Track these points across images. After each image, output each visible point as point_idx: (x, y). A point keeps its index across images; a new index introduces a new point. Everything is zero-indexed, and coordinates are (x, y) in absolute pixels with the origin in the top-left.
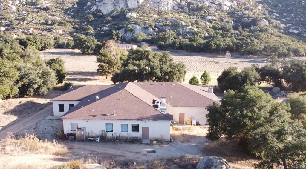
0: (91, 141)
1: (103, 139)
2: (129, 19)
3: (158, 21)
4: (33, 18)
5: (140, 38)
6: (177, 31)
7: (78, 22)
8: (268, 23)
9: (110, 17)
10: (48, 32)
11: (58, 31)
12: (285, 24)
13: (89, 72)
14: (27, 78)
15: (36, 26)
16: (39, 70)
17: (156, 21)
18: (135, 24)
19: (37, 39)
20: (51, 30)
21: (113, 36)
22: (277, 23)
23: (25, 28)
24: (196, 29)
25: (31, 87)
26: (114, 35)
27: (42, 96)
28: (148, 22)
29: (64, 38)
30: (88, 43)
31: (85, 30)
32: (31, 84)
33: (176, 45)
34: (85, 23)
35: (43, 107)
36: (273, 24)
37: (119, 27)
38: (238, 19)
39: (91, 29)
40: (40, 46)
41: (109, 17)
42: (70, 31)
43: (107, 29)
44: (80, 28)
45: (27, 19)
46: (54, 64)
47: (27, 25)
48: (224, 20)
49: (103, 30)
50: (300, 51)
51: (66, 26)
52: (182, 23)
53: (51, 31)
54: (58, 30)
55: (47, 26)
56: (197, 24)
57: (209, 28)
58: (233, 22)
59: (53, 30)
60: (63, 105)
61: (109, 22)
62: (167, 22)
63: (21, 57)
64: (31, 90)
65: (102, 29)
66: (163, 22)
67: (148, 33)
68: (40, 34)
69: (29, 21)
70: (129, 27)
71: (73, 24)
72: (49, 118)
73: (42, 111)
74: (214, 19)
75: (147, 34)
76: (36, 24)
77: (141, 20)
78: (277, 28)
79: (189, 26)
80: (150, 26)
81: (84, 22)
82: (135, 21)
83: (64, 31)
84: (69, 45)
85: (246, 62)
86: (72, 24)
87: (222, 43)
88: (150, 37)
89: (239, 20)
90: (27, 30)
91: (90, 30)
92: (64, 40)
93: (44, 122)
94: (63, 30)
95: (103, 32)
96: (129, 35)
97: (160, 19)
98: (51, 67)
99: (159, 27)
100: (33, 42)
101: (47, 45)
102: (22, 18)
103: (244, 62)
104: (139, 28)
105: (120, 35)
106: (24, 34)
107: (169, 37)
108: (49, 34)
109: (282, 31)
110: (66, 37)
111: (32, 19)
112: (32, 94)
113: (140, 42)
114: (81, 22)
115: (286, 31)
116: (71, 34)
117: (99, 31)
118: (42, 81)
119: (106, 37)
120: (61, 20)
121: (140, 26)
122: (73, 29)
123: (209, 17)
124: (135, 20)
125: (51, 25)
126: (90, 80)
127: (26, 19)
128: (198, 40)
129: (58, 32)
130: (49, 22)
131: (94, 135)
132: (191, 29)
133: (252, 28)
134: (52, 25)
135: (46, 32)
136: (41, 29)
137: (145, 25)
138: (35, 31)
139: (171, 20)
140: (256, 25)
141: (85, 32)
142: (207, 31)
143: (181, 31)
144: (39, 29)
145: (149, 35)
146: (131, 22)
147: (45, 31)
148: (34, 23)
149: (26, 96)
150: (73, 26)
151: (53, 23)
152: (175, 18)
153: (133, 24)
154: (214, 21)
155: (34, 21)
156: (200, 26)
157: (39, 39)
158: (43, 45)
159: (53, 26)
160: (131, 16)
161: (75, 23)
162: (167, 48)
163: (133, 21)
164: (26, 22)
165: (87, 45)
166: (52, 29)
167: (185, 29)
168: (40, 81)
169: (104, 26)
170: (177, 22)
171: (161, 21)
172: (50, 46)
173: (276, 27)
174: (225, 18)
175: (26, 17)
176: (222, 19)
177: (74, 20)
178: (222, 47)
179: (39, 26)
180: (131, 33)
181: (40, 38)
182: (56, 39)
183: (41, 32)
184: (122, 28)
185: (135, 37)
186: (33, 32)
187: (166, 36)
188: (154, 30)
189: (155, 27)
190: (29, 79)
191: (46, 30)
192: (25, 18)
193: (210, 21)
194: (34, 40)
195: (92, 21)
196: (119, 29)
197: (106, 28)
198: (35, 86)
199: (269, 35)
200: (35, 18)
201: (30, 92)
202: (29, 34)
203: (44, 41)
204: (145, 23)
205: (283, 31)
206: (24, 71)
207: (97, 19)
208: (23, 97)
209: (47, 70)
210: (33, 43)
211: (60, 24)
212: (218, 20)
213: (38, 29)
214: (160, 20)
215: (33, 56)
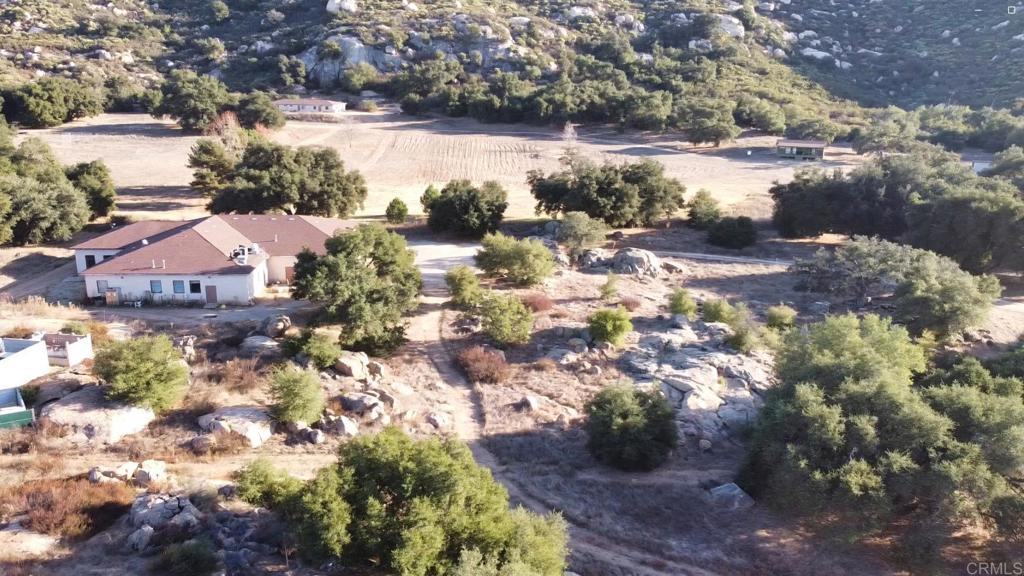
0: (128, 306)
1: (147, 303)
2: (334, 16)
3: (418, 26)
4: (39, 12)
5: (357, 80)
6: (468, 57)
7: (183, 25)
8: (742, 28)
9: (277, 10)
10: (88, 58)
11: (119, 55)
12: (797, 31)
13: (182, 187)
14: (26, 209)
15: (52, 41)
16: (51, 192)
17: (412, 25)
18: (348, 33)
19: (52, 90)
20: (97, 51)
21: (280, 71)
22: (773, 27)
23: (17, 46)
24: (523, 51)
25: (36, 226)
26: (284, 68)
27: (60, 243)
28: (387, 28)
29: (139, 77)
30: (196, 101)
31: (201, 50)
32: (36, 219)
33: (451, 103)
34: (205, 27)
35: (60, 262)
36: (758, 33)
37: (302, 42)
38: (661, 16)
39: (217, 48)
40: (64, 110)
41: (273, 11)
42: (157, 53)
43: (268, 47)
44: (189, 43)
45: (23, 15)
46: (85, 175)
47: (23, 35)
48: (617, 18)
49: (254, 53)
50: (773, 121)
51: (144, 38)
52: (485, 32)
53: (97, 56)
54: (119, 52)
55: (85, 40)
56: (532, 34)
57: (563, 45)
58: (642, 27)
59: (103, 51)
60: (93, 257)
61: (276, 25)
62: (444, 28)
63: (13, 162)
64: (37, 231)
65: (253, 47)
66: (431, 27)
67: (385, 64)
68: (65, 66)
69: (28, 22)
70: (329, 46)
71: (167, 29)
72: (70, 279)
73: (58, 269)
74: (590, 17)
75: (381, 66)
76: (50, 31)
77: (368, 23)
78: (770, 44)
79: (502, 41)
80: (391, 42)
81: (200, 24)
82: (351, 25)
83: (137, 56)
84: (150, 102)
85: (621, 152)
86: (162, 32)
87: (569, 99)
88: (388, 74)
89: (663, 18)
90: (23, 53)
91: (216, 53)
92: (137, 84)
93: (61, 285)
94: (136, 53)
95: (254, 59)
96: (329, 68)
97: (424, 17)
98: (75, 186)
99: (420, 44)
100: (41, 98)
101: (82, 107)
102: (8, 11)
103: (615, 152)
104: (361, 48)
105: (302, 71)
106: (16, 65)
107: (438, 78)
108: (90, 66)
109: (780, 52)
110: (142, 75)
111: (37, 16)
112: (38, 240)
113: (357, 92)
114: (191, 25)
115: (793, 53)
116: (158, 64)
117: (243, 54)
118: (57, 213)
119: (262, 73)
120: (128, 16)
121: (362, 41)
122: (164, 48)
123: (575, 8)
124: (350, 20)
125: (97, 34)
126: (179, 206)
127: (18, 16)
128: (514, 89)
129: (120, 58)
130: (91, 23)
131: (133, 298)
132: (508, 50)
133: (692, 44)
134: (101, 36)
135: (81, 58)
136: (68, 49)
137: (377, 38)
138: (48, 55)
139: (454, 22)
140: (705, 36)
141: (200, 58)
142: (556, 56)
143: (479, 56)
144: (60, 48)
145: (386, 68)
146: (338, 26)
147: (80, 56)
148: (45, 29)
149: (27, 244)
150: (166, 36)
151: (104, 30)
152: (470, 14)
153: (343, 33)
154: (588, 22)
155: (44, 23)
156: (538, 40)
157: (58, 89)
158: (72, 105)
159: (104, 40)
160: (341, 9)
161: (174, 25)
162: (427, 110)
163: (344, 25)
164: (18, 24)
165: (195, 108)
166: (101, 48)
167: (491, 50)
168: (53, 214)
169: (258, 38)
170: (470, 29)
171: (426, 24)
172: (91, 108)
173: (766, 42)
174: (621, 14)
175: (18, 8)
176: (611, 17)
177: (169, 16)
178: (571, 109)
179: (62, 40)
180: (337, 63)
181: (63, 86)
182: (110, 84)
183: (68, 58)
184: (310, 46)
185: (345, 77)
186: (41, 58)
187: (430, 75)
188: (403, 52)
189: (406, 43)
190: (30, 210)
191: (82, 51)
192: (15, 12)
193: (574, 24)
194: (45, 93)
195: (226, 20)
196: (299, 50)
197: (263, 45)
198: (45, 224)
199: (732, 67)
200: (47, 13)
201: (34, 235)
202: (30, 65)
203: (73, 95)
204: (378, 30)
205: (784, 53)
206: (20, 196)
207: (241, 14)
208: (22, 245)
209: (68, 192)
210: (42, 102)
211: (125, 31)
212: (601, 19)
213: (57, 48)
214: (424, 21)
215: (39, 157)
